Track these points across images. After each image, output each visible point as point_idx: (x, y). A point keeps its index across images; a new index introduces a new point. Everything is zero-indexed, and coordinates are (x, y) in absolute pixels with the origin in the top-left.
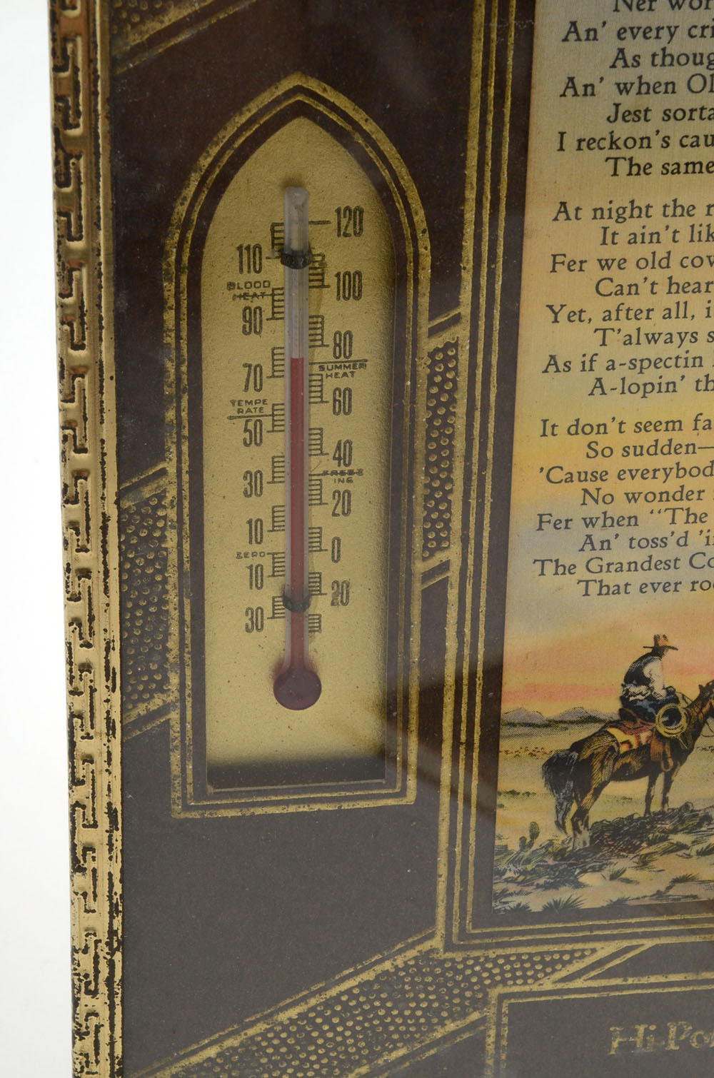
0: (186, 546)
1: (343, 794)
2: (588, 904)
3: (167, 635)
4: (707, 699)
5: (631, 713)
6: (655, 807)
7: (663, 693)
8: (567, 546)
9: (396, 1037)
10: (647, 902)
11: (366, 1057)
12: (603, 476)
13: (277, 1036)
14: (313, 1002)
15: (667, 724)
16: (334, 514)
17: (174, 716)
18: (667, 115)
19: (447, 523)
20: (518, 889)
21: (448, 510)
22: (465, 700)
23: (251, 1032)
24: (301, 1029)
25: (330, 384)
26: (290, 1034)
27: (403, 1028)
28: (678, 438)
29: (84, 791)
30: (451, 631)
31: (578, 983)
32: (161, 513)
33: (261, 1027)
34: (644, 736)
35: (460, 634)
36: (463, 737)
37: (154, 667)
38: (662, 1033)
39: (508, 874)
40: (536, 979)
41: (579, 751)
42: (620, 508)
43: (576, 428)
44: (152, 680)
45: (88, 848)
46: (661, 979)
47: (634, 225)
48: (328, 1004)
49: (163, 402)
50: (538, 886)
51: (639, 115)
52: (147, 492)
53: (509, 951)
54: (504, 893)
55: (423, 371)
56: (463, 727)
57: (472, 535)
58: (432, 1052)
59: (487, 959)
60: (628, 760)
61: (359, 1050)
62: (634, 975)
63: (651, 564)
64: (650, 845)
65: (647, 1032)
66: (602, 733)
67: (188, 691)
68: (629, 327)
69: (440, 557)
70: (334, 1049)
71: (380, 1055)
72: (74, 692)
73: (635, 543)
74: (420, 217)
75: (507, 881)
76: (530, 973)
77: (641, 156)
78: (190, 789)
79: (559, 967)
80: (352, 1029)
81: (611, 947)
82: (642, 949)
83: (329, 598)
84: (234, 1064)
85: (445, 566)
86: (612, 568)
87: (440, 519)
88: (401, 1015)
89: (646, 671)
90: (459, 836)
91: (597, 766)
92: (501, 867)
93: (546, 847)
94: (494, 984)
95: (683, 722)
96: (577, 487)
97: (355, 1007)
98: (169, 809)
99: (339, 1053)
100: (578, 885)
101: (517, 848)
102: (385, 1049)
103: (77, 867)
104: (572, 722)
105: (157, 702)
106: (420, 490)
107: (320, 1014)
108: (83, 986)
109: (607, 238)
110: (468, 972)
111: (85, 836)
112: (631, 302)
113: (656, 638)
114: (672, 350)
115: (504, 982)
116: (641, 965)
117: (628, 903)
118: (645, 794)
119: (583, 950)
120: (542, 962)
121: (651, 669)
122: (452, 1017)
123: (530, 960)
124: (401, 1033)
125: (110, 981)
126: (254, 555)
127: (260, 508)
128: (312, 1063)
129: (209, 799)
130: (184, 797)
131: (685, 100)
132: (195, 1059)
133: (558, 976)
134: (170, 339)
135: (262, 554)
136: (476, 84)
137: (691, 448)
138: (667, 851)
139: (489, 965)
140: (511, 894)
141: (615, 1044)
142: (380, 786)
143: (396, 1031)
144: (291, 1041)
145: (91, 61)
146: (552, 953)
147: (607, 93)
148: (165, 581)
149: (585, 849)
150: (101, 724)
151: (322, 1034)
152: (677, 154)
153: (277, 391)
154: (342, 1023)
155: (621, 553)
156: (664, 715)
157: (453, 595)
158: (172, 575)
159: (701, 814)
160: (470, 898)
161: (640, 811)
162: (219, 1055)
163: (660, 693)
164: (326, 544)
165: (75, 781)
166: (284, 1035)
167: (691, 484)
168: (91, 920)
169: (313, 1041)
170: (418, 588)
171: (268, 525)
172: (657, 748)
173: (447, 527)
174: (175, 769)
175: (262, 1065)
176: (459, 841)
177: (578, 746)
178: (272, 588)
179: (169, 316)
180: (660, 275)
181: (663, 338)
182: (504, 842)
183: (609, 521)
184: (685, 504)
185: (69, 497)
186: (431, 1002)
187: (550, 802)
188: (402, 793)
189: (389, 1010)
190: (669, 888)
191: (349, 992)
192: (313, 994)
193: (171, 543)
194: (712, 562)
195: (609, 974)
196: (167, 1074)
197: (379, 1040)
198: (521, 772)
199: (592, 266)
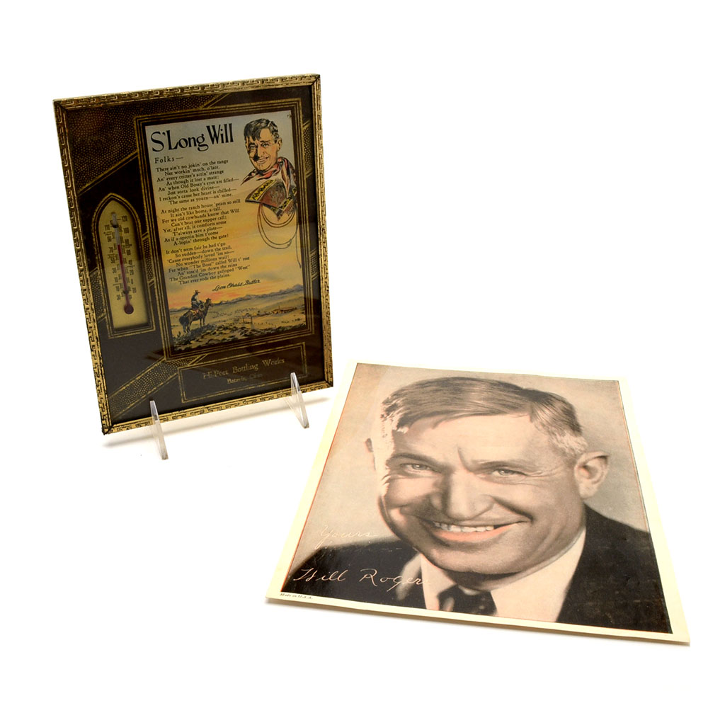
0: (103, 283)
2: (193, 347)
3: (102, 301)
4: (208, 302)
5: (194, 307)
8: (176, 275)
10: (205, 345)
11: (155, 385)
12: (180, 260)
13: (137, 383)
14: (143, 375)
16: (131, 275)
17: (106, 317)
18: (178, 193)
21: (152, 270)
22: (161, 308)
23: (131, 382)
24: (141, 381)
25: (126, 249)
26: (139, 382)
28: (192, 251)
29: (91, 334)
30: (156, 294)
31: (195, 364)
32: (98, 277)
33: (133, 381)
35: (158, 295)
36: (163, 316)
37: (101, 308)
38: (213, 373)
39: (177, 343)
40: (186, 365)
42: (184, 266)
43: (173, 252)
44: (100, 311)
45: (94, 346)
46: (211, 361)
47: (176, 213)
48: (146, 375)
49: (95, 256)
50: (183, 345)
51: (174, 193)
52: (94, 273)
53: (180, 359)
54: (176, 347)
55: (143, 244)
56: (162, 313)
57: (157, 275)
58: (168, 383)
59: (176, 361)
60: (195, 316)
61: (153, 384)
62: (205, 361)
63: (192, 277)
64: (203, 333)
65: (210, 373)
66: (189, 311)
67: (108, 312)
68: (179, 232)
69: (152, 280)
71: (158, 385)
72: (86, 314)
73: (188, 273)
74: (137, 216)
76: (184, 364)
77: (175, 200)
78: (111, 332)
79: (190, 361)
80: (151, 380)
81: (200, 356)
82: (206, 356)
83: (132, 291)
84: (129, 390)
85: (153, 282)
86: (185, 278)
87: (151, 272)
88: (160, 375)
89: (195, 298)
91: (189, 318)
92: (175, 342)
93: (183, 336)
94: (178, 367)
96: (175, 263)
97: (151, 375)
98: (108, 337)
99: (150, 385)
100: (191, 344)
101: (177, 337)
103: (92, 350)
104: (183, 310)
105: (102, 315)
106: (146, 267)
107: (144, 377)
108: (96, 375)
109: (172, 216)
110: (172, 365)
111: (93, 343)
112: (179, 227)
113: (196, 291)
114: (187, 235)
115: (180, 366)
116: (206, 359)
117: (201, 346)
119: (194, 357)
120: (187, 361)
122: (171, 375)
123: (184, 361)
124: (161, 379)
125: (101, 374)
126: (117, 284)
127: (116, 275)
128: (145, 388)
129: (115, 334)
130: (110, 334)
131: (181, 189)
132: (121, 390)
133: (190, 363)
134: (95, 243)
136: (143, 191)
137: (195, 253)
138: (206, 334)
139: (176, 363)
140: (178, 347)
141: (204, 377)
142: (148, 327)
144: (140, 384)
145: (73, 194)
146: (188, 359)
147: (167, 190)
148: (100, 290)
149: (190, 336)
150: (92, 320)
151: (146, 381)
152: (181, 199)
153: (116, 252)
154: (149, 378)
155: (186, 275)
157: (155, 287)
158: (102, 289)
159: (211, 326)
160: (170, 349)
162: (126, 388)
163: (199, 302)
164: (130, 281)
165: (89, 333)
167: (196, 260)
168: (96, 361)
169: (144, 383)
170: (149, 286)
171: (119, 278)
172: (200, 313)
173: (152, 274)
174: (108, 328)
175: (135, 389)
176: (166, 337)
177: (185, 315)
178: (121, 291)
179: (94, 239)
180: (183, 221)
181: (186, 233)
182: (174, 336)
183: (183, 269)
184: (196, 264)
185: (80, 276)
186: (166, 372)
187: (182, 327)
188: (153, 328)
189: (158, 375)
190: (208, 342)
191: (149, 372)
192: (142, 373)
193: (101, 283)
194: (204, 275)
195: (200, 362)
196: (116, 394)
197: (157, 382)
198: (175, 321)
199: (170, 221)
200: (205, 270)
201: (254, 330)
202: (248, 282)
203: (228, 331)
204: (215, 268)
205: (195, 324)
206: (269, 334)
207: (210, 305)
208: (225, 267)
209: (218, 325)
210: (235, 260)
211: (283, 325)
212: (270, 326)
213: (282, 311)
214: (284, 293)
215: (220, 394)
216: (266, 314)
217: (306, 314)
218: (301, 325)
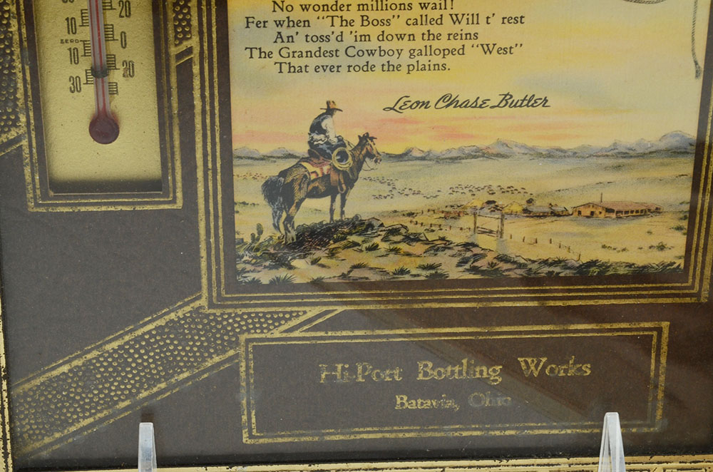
0: (24, 30)
1: (136, 200)
2: (298, 280)
3: (16, 89)
4: (364, 145)
5: (317, 153)
6: (337, 217)
7: (336, 140)
9: (182, 364)
10: (336, 280)
11: (164, 377)
13: (106, 360)
14: (127, 338)
15: (340, 161)
16: (121, 16)
17: (25, 143)
19: (189, 21)
20: (252, 268)
21: (189, 13)
22: (209, 140)
23: (89, 356)
24: (121, 356)
26: (115, 359)
27: (186, 359)
30: (197, 94)
31: (296, 334)
32: (6, 8)
33: (95, 353)
34: (326, 168)
35: (203, 97)
36: (210, 165)
37: (10, 110)
38: (353, 370)
39: (245, 258)
40: (270, 330)
41: (285, 177)
44: (9, 119)
46: (350, 333)
48: (137, 340)
50: (265, 267)
53: (250, 310)
54: (244, 271)
56: (210, 158)
57: (205, 30)
58: (206, 376)
59: (237, 315)
60: (316, 184)
61: (159, 372)
62: (332, 330)
63: (320, 53)
64: (335, 242)
65: (343, 369)
66: (298, 165)
67: (32, 127)
69: (186, 44)
70: (143, 371)
71: (172, 376)
73: (309, 39)
75: (245, 262)
76: (265, 326)
78: (38, 192)
79: (283, 322)
80: (153, 357)
81: (316, 310)
82: (336, 313)
83: (121, 72)
84: (80, 377)
85: (190, 51)
86: (296, 55)
87: (184, 19)
88: (184, 349)
89: (323, 125)
90: (212, 231)
91: (297, 188)
92: (241, 253)
93: (269, 241)
94: (242, 332)
95: (350, 159)
97: (154, 343)
98: (26, 205)
99: (146, 373)
100: (291, 268)
101: (250, 241)
102: (175, 372)
104: (279, 158)
105: (13, 134)
107: (132, 347)
110: (225, 323)
113: (328, 103)
115: (248, 331)
116: (335, 323)
117: (324, 281)
118: (329, 207)
119: (298, 312)
120: (272, 318)
121: (326, 124)
122: (217, 353)
123: (264, 317)
124: (185, 362)
126: (72, 41)
127: (73, 11)
128: (130, 379)
129: (50, 199)
130: (35, 197)
132: (55, 373)
133: (282, 328)
135: (77, 41)
138: (346, 247)
139: (238, 319)
140: (248, 272)
141: (323, 376)
142: (159, 196)
143: (182, 360)
144: (115, 364)
146: (277, 313)
148: (12, 53)
149: (294, 243)
151: (135, 360)
154: (147, 353)
156: (337, 155)
157: (196, 69)
158: (16, 49)
159: (366, 223)
160: (223, 273)
161: (327, 220)
162: (70, 371)
163: (334, 141)
164: (118, 36)
166: (110, 360)
169: (129, 364)
170: (174, 64)
171: (79, 22)
172: (334, 177)
173: (189, 25)
174: (28, 178)
175: (97, 379)
176: (212, 235)
177: (283, 174)
178: (84, 65)
182: (241, 237)
183: (292, 23)
184: (339, 13)
186: (202, 342)
187: (268, 211)
188: (174, 201)
189: (176, 346)
190: (349, 272)
191: (149, 332)
192: (127, 333)
193: (14, 28)
194: (360, 53)
195: (315, 328)
196: (37, 382)
197: (171, 366)
198: (248, 189)
200: (366, 38)
201: (504, 259)
202: (507, 100)
203: (418, 248)
204: (401, 37)
205: (313, 212)
206: (553, 278)
207: (370, 155)
208: (438, 37)
209: (388, 223)
210: (475, 19)
211: (604, 256)
212: (562, 254)
213: (609, 210)
214: (625, 155)
215: (369, 435)
216: (554, 214)
217: (690, 234)
218: (665, 266)
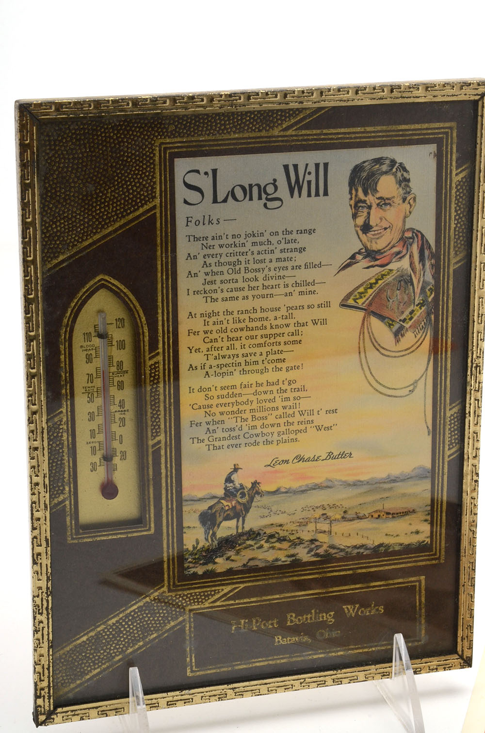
0: (70, 439)
1: (128, 531)
2: (219, 571)
3: (64, 472)
4: (254, 488)
5: (229, 494)
6: (240, 531)
7: (239, 486)
8: (201, 432)
9: (152, 629)
10: (240, 568)
11: (142, 638)
12: (211, 406)
13: (108, 631)
14: (121, 615)
15: (241, 498)
16: (120, 426)
17: (67, 502)
18: (222, 282)
19: (159, 426)
20: (193, 565)
21: (159, 421)
22: (169, 492)
23: (99, 629)
24: (117, 627)
25: (116, 379)
26: (113, 630)
27: (154, 625)
28: (236, 391)
29: (36, 532)
30: (163, 466)
31: (218, 604)
32: (61, 427)
33: (103, 627)
34: (234, 503)
35: (166, 467)
36: (170, 507)
37: (60, 484)
38: (250, 623)
39: (189, 560)
40: (202, 603)
41: (211, 510)
42: (218, 417)
43: (201, 390)
44: (59, 489)
45: (39, 554)
46: (248, 600)
47: (214, 319)
48: (127, 616)
49: (61, 387)
50: (200, 564)
51: (212, 282)
52: (56, 419)
53: (192, 591)
54: (188, 567)
55: (148, 372)
56: (170, 502)
57: (168, 430)
58: (166, 635)
59: (184, 595)
60: (229, 512)
61: (139, 635)
62: (238, 599)
63: (230, 438)
64: (239, 546)
65: (245, 622)
66: (219, 502)
67: (72, 493)
68: (216, 353)
69: (158, 439)
70: (130, 635)
71: (147, 637)
72: (33, 494)
73: (224, 430)
74: (144, 319)
75: (189, 562)
76: (200, 600)
77: (214, 296)
78: (74, 531)
79: (210, 597)
80: (136, 626)
81: (229, 588)
82: (240, 588)
83: (119, 457)
84: (93, 643)
85: (159, 442)
86: (217, 440)
87: (157, 425)
88: (154, 620)
89: (232, 478)
90: (171, 545)
91: (218, 515)
92: (187, 557)
93: (202, 548)
94: (187, 605)
95: (247, 496)
96: (203, 410)
97: (137, 617)
98: (67, 539)
99: (132, 637)
100: (215, 563)
101: (192, 549)
102: (148, 634)
103: (34, 562)
104: (208, 499)
105: (61, 498)
106: (149, 415)
107: (124, 621)
108: (37, 610)
109: (206, 323)
110: (177, 601)
111: (38, 550)
112: (216, 345)
113: (235, 465)
114: (230, 361)
115: (191, 604)
116: (240, 595)
117: (234, 569)
118: (236, 525)
119: (219, 590)
120: (204, 595)
121: (234, 477)
122: (173, 620)
123: (200, 595)
124: (154, 627)
125: (47, 608)
126: (93, 442)
127: (94, 425)
128: (122, 641)
129: (80, 535)
130: (71, 534)
131: (227, 277)
132: (79, 642)
133: (210, 601)
134: (63, 365)
135: (95, 442)
136: (159, 275)
137: (240, 395)
138: (246, 548)
139: (185, 598)
140: (191, 568)
141: (233, 628)
142: (141, 527)
143: (152, 626)
144: (114, 633)
145: (36, 273)
146: (207, 591)
147: (201, 276)
148: (63, 452)
149: (216, 548)
150: (42, 506)
151: (125, 629)
152: (227, 295)
153: (98, 383)
154: (132, 624)
155: (220, 434)
156: (240, 494)
157: (163, 452)
158: (65, 450)
159: (257, 532)
160: (176, 571)
161: (234, 532)
162: (87, 639)
163: (238, 486)
164: (118, 438)
165: (34, 529)
166: (111, 630)
167: (241, 408)
168: (40, 583)
169: (121, 632)
170: (150, 450)
171: (97, 432)
172: (238, 507)
173: (159, 428)
174: (68, 523)
175: (103, 643)
176: (171, 548)
177: (210, 508)
178: (99, 455)
179: (62, 357)
180: (224, 335)
181: (227, 356)
182: (187, 547)
183: (215, 422)
184: (240, 415)
185: (30, 421)
186: (164, 614)
188: (149, 530)
189: (149, 618)
190: (247, 563)
191: (134, 611)
192: (121, 613)
193: (65, 438)
194: (251, 436)
195: (229, 599)
196: (68, 649)
197: (146, 631)
198: (191, 519)
199: (201, 333)
200: (255, 427)
201: (332, 547)
202: (330, 455)
203: (285, 545)
204: (273, 425)
205: (227, 528)
206: (360, 556)
207: (258, 493)
208: (292, 424)
209: (269, 531)
210: (311, 412)
211: (387, 541)
212: (364, 541)
213: (388, 513)
214: (394, 481)
215: (260, 663)
216: (359, 518)
217: (432, 524)
218: (420, 543)
